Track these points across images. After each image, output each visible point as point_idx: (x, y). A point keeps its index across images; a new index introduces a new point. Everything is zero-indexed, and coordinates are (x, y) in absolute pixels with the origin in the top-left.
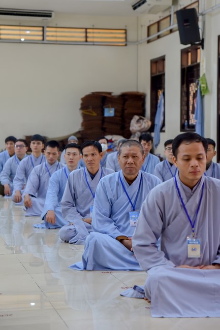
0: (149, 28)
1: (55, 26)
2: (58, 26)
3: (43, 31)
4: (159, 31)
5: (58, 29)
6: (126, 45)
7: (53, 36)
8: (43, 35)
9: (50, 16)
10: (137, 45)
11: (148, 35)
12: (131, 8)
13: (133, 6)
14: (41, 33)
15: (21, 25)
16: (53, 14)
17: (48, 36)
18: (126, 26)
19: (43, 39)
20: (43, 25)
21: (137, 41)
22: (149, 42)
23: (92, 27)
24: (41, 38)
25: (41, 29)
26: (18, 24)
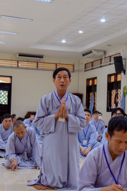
0: (85, 65)
1: (43, 62)
2: (44, 62)
3: (37, 64)
4: (92, 66)
5: (44, 64)
6: (74, 72)
7: (41, 67)
8: (37, 66)
9: (42, 57)
10: (79, 72)
11: (85, 68)
12: (82, 56)
13: (83, 55)
14: (36, 65)
15: (28, 61)
16: (44, 57)
17: (39, 66)
18: (74, 64)
19: (37, 68)
20: (37, 62)
21: (79, 70)
22: (85, 71)
23: (59, 63)
24: (36, 67)
25: (36, 63)
26: (27, 61)
